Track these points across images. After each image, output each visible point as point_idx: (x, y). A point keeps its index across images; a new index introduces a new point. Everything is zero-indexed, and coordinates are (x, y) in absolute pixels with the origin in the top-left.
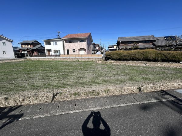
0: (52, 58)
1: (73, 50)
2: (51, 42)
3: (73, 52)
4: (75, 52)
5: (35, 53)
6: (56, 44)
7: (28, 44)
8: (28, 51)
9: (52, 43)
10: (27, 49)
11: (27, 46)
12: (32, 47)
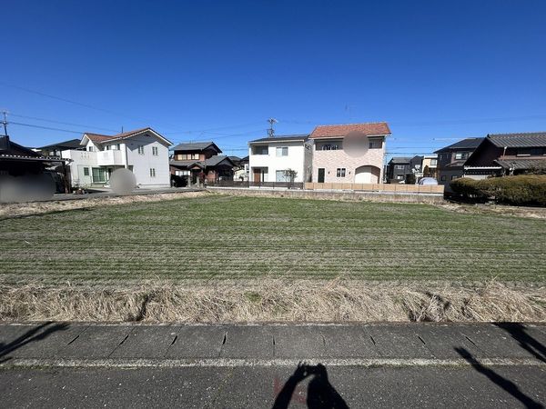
0: (277, 192)
1: (339, 169)
2: (269, 148)
3: (338, 175)
4: (344, 175)
5: (212, 176)
6: (285, 153)
7: (193, 152)
8: (193, 171)
9: (271, 149)
10: (194, 165)
11: (189, 156)
12: (203, 158)
